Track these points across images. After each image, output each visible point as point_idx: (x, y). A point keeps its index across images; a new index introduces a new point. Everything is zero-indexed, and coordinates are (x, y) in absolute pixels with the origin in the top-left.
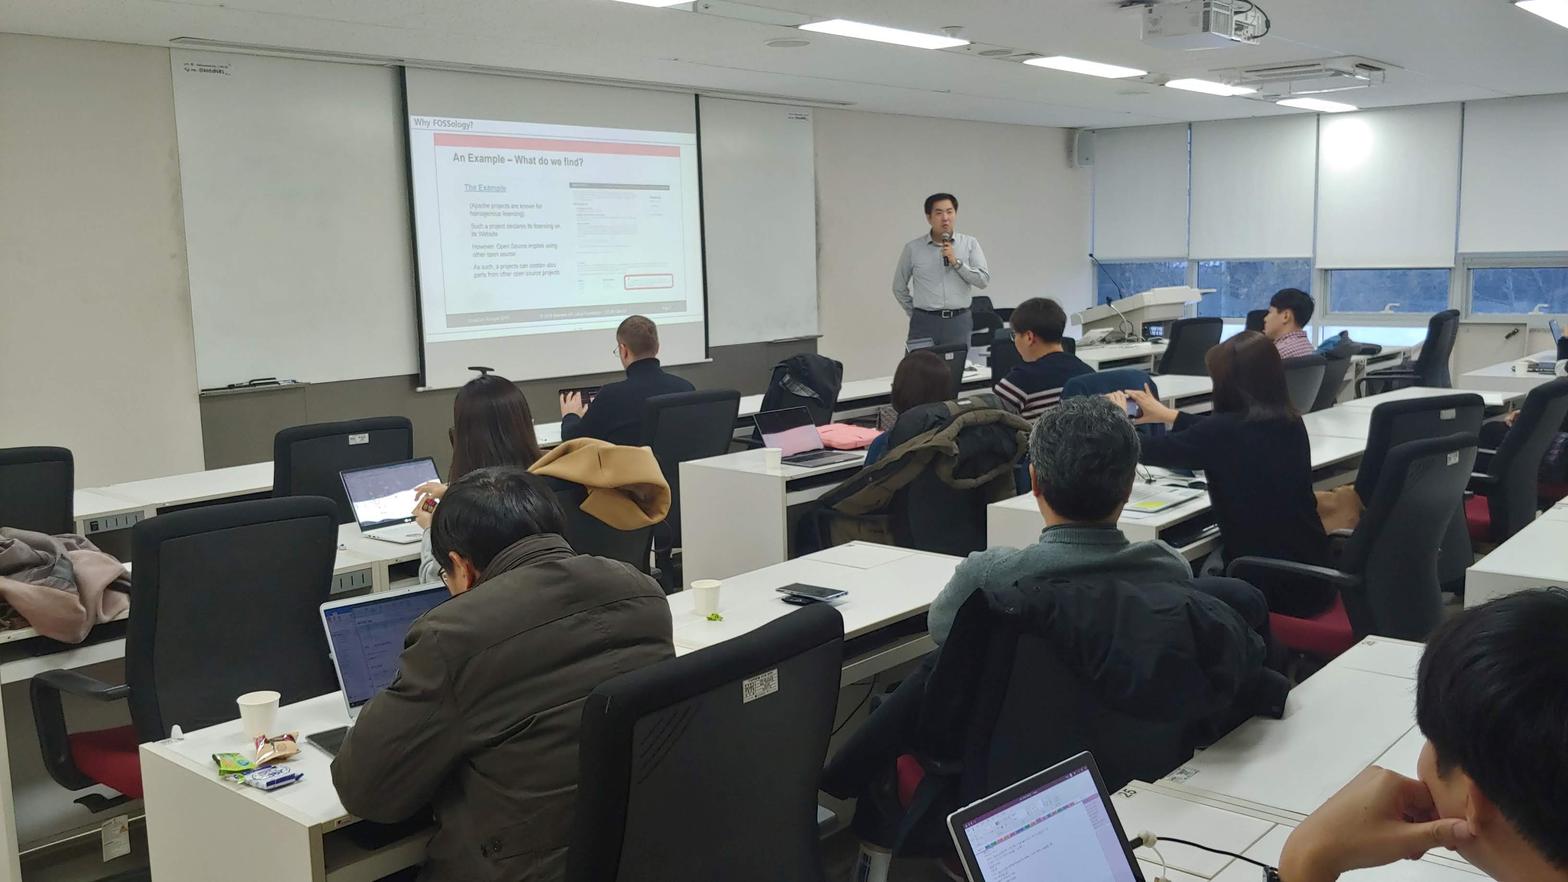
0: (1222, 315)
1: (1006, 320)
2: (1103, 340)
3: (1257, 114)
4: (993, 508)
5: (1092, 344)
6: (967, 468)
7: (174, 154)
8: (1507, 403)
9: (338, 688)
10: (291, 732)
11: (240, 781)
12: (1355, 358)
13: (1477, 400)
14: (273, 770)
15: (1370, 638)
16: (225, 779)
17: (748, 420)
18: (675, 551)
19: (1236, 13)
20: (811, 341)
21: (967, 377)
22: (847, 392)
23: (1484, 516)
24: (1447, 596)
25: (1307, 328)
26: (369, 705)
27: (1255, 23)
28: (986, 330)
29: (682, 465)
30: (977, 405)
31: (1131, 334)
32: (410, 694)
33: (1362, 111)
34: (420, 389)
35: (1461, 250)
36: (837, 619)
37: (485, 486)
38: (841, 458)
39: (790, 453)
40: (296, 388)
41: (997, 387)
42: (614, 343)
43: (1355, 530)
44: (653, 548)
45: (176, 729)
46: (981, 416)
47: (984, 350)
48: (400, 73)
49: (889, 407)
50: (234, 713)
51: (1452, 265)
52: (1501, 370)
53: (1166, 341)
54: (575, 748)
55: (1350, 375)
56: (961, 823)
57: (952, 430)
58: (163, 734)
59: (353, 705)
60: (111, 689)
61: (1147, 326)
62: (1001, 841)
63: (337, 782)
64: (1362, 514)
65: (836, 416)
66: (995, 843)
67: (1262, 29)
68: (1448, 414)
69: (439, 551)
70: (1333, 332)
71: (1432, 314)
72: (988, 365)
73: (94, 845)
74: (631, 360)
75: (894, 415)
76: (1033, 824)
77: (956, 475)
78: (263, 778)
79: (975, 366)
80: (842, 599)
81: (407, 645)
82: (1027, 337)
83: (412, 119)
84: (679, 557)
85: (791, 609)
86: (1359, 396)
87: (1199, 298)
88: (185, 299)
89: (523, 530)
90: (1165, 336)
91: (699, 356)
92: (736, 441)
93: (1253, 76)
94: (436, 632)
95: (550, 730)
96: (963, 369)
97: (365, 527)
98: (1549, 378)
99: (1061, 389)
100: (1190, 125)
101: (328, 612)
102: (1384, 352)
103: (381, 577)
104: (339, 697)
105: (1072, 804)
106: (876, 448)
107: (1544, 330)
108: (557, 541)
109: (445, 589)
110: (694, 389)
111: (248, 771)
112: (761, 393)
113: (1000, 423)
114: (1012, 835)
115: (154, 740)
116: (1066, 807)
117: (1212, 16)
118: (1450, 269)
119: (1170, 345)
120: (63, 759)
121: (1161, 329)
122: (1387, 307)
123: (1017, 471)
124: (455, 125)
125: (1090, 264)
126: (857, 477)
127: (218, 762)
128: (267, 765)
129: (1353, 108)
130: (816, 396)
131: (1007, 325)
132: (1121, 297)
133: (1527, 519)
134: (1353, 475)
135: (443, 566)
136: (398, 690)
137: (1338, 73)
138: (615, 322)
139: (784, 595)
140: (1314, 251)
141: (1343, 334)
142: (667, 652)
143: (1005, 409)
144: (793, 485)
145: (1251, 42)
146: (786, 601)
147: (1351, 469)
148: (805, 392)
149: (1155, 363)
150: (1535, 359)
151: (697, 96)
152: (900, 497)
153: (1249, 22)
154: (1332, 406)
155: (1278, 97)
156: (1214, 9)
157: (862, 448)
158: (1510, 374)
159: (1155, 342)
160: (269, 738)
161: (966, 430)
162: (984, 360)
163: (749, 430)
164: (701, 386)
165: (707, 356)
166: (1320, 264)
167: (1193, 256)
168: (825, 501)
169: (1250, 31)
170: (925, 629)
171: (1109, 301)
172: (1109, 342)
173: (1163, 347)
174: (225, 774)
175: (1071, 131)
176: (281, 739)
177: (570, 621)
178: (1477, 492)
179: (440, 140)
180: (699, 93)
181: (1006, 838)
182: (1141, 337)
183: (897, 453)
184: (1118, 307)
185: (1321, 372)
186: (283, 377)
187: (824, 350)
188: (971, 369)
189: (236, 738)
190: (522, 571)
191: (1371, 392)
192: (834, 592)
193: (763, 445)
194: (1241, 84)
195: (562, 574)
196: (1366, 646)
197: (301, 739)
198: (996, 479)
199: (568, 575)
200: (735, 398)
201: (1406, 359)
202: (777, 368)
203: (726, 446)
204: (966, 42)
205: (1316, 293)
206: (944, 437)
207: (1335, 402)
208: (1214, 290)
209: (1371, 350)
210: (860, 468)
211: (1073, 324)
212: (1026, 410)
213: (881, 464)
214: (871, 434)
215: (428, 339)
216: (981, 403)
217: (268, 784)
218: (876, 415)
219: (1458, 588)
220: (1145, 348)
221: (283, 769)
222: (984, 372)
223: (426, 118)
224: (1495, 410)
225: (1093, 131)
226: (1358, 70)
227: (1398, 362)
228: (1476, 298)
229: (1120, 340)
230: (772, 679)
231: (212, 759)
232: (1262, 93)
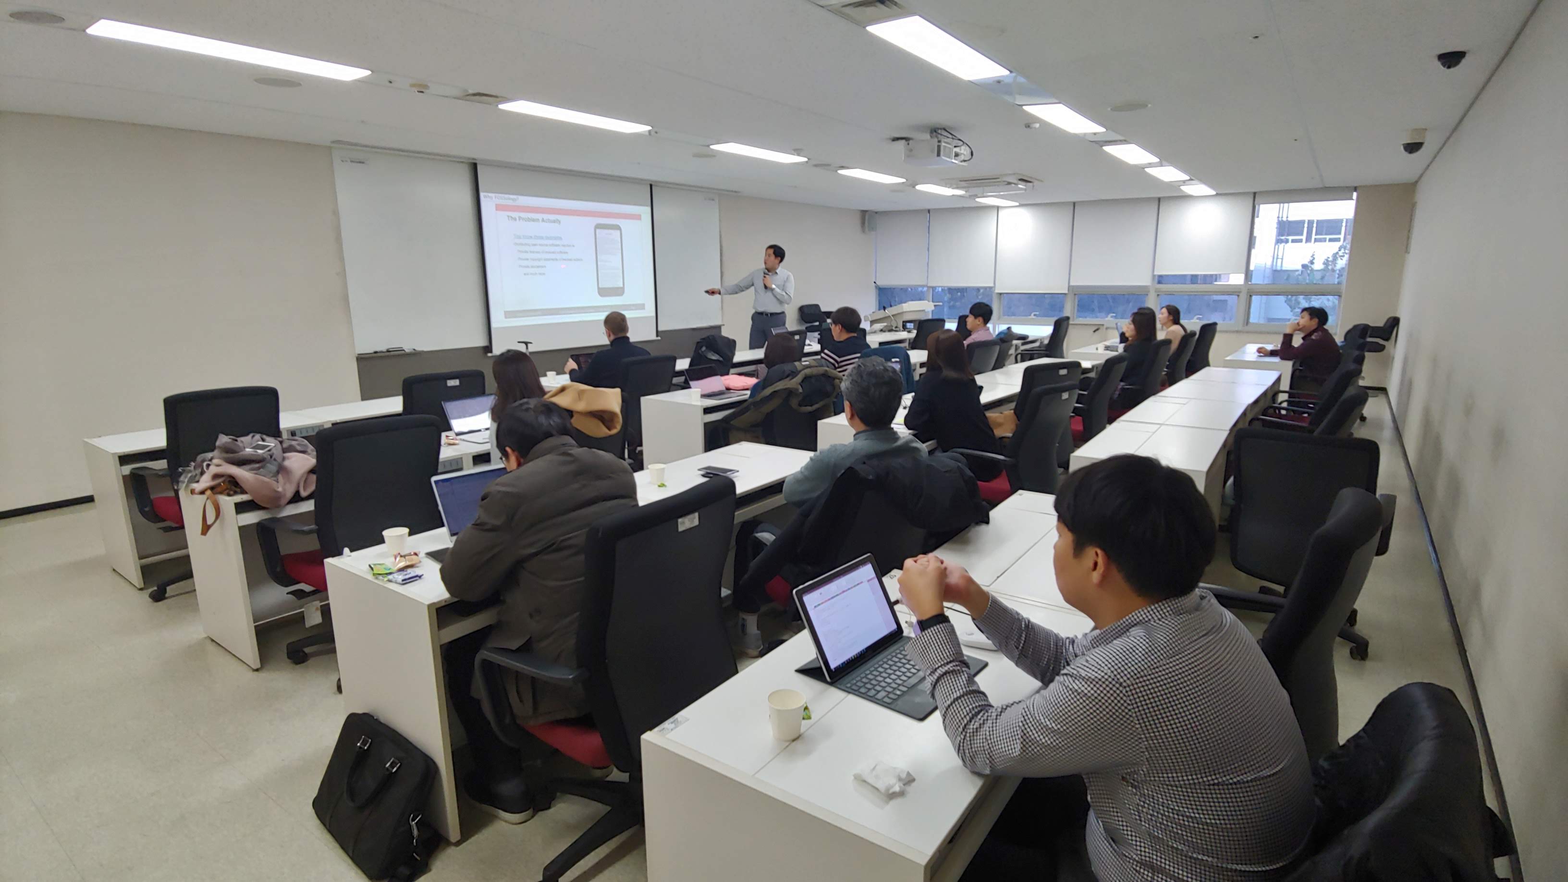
0: (945, 318)
1: (828, 318)
2: (881, 330)
3: (965, 205)
4: (820, 423)
5: (875, 332)
6: (807, 400)
7: (336, 213)
8: (1093, 367)
9: (443, 525)
10: (416, 551)
11: (386, 579)
12: (1015, 342)
13: (1078, 364)
14: (405, 573)
15: (1020, 492)
16: (377, 578)
17: (681, 373)
18: (639, 449)
19: (955, 147)
20: (718, 328)
21: (807, 349)
22: (739, 357)
23: (1080, 427)
24: (1061, 470)
25: (990, 325)
26: (460, 535)
27: (965, 153)
28: (817, 323)
29: (643, 399)
30: (812, 365)
31: (896, 327)
32: (486, 527)
33: (1021, 205)
34: (489, 355)
35: (1072, 284)
36: (732, 485)
37: (527, 410)
38: (736, 395)
39: (706, 392)
40: (415, 354)
41: (823, 355)
42: (603, 329)
43: (1014, 435)
44: (626, 446)
45: (346, 550)
46: (814, 371)
47: (816, 335)
48: (474, 167)
49: (763, 365)
50: (381, 541)
51: (1066, 292)
52: (1091, 349)
53: (915, 332)
54: (582, 557)
55: (1012, 351)
56: (800, 594)
57: (799, 378)
58: (340, 553)
59: (453, 535)
60: (306, 528)
61: (905, 323)
62: (822, 603)
63: (443, 578)
64: (1017, 425)
65: (732, 371)
66: (819, 605)
67: (968, 156)
68: (1063, 372)
69: (501, 446)
70: (1003, 327)
71: (1055, 319)
72: (819, 343)
73: (301, 618)
74: (612, 337)
75: (766, 370)
76: (840, 594)
77: (800, 405)
78: (400, 577)
79: (811, 343)
80: (736, 474)
81: (483, 499)
82: (837, 328)
83: (482, 195)
84: (641, 452)
85: (705, 480)
86: (1016, 362)
87: (933, 308)
88: (346, 299)
89: (549, 435)
90: (914, 329)
91: (653, 336)
92: (675, 385)
93: (964, 184)
94: (499, 492)
95: (570, 547)
96: (804, 345)
97: (458, 434)
98: (1114, 354)
99: (859, 355)
100: (929, 211)
101: (436, 482)
102: (1030, 339)
103: (468, 462)
104: (444, 531)
105: (862, 582)
106: (755, 389)
107: (1112, 328)
108: (568, 439)
109: (504, 469)
110: (650, 354)
111: (390, 573)
112: (688, 357)
113: (825, 375)
114: (829, 600)
115: (333, 556)
116: (858, 584)
117: (942, 148)
118: (1065, 294)
119: (917, 334)
120: (278, 569)
121: (912, 324)
122: (1032, 314)
123: (834, 403)
124: (509, 199)
125: (874, 288)
126: (745, 405)
127: (372, 569)
128: (401, 570)
129: (1017, 204)
130: (721, 359)
131: (829, 321)
132: (891, 306)
133: (1103, 428)
134: (1013, 405)
135: (503, 454)
136: (479, 525)
137: (1009, 183)
138: (602, 316)
139: (702, 473)
140: (995, 284)
141: (1009, 329)
142: (633, 503)
143: (828, 367)
144: (707, 411)
145: (963, 164)
146: (703, 476)
147: (1012, 402)
148: (715, 357)
149: (909, 343)
150: (1108, 343)
151: (651, 186)
152: (770, 416)
153: (962, 152)
154: (1002, 367)
155: (977, 196)
156: (943, 144)
157: (747, 389)
158: (1095, 351)
159: (909, 332)
160: (402, 554)
161: (806, 378)
162: (817, 340)
163: (682, 379)
164: (654, 353)
165: (657, 336)
166: (998, 290)
167: (930, 284)
168: (725, 420)
169: (962, 157)
170: (781, 491)
171: (884, 308)
172: (885, 332)
173: (913, 334)
174: (376, 575)
175: (864, 212)
176: (410, 555)
177: (576, 486)
178: (1077, 415)
179: (499, 208)
180: (653, 184)
181: (826, 601)
182: (902, 329)
183: (768, 391)
184: (889, 312)
185: (997, 348)
186: (408, 347)
187: (725, 333)
188: (809, 345)
189: (382, 555)
190: (548, 457)
191: (1023, 360)
192: (731, 470)
193: (689, 387)
194: (957, 188)
195: (572, 459)
196: (1019, 496)
197: (422, 555)
198: (824, 406)
199: (575, 459)
200: (674, 360)
201: (1041, 343)
202: (698, 343)
203: (669, 388)
204: (806, 159)
205: (995, 308)
206: (793, 383)
207: (1004, 365)
208: (941, 304)
209: (1023, 338)
210: (745, 401)
211: (865, 321)
212: (839, 367)
213: (758, 397)
214: (752, 381)
215: (494, 325)
216: (814, 364)
217: (403, 580)
218: (754, 371)
219: (1066, 465)
220: (903, 335)
221: (412, 572)
222: (817, 347)
223: (490, 195)
224: (1087, 371)
225: (876, 213)
226: (1020, 182)
227: (1037, 344)
228: (1078, 311)
229: (891, 330)
230: (694, 518)
231: (368, 567)
232: (968, 194)
